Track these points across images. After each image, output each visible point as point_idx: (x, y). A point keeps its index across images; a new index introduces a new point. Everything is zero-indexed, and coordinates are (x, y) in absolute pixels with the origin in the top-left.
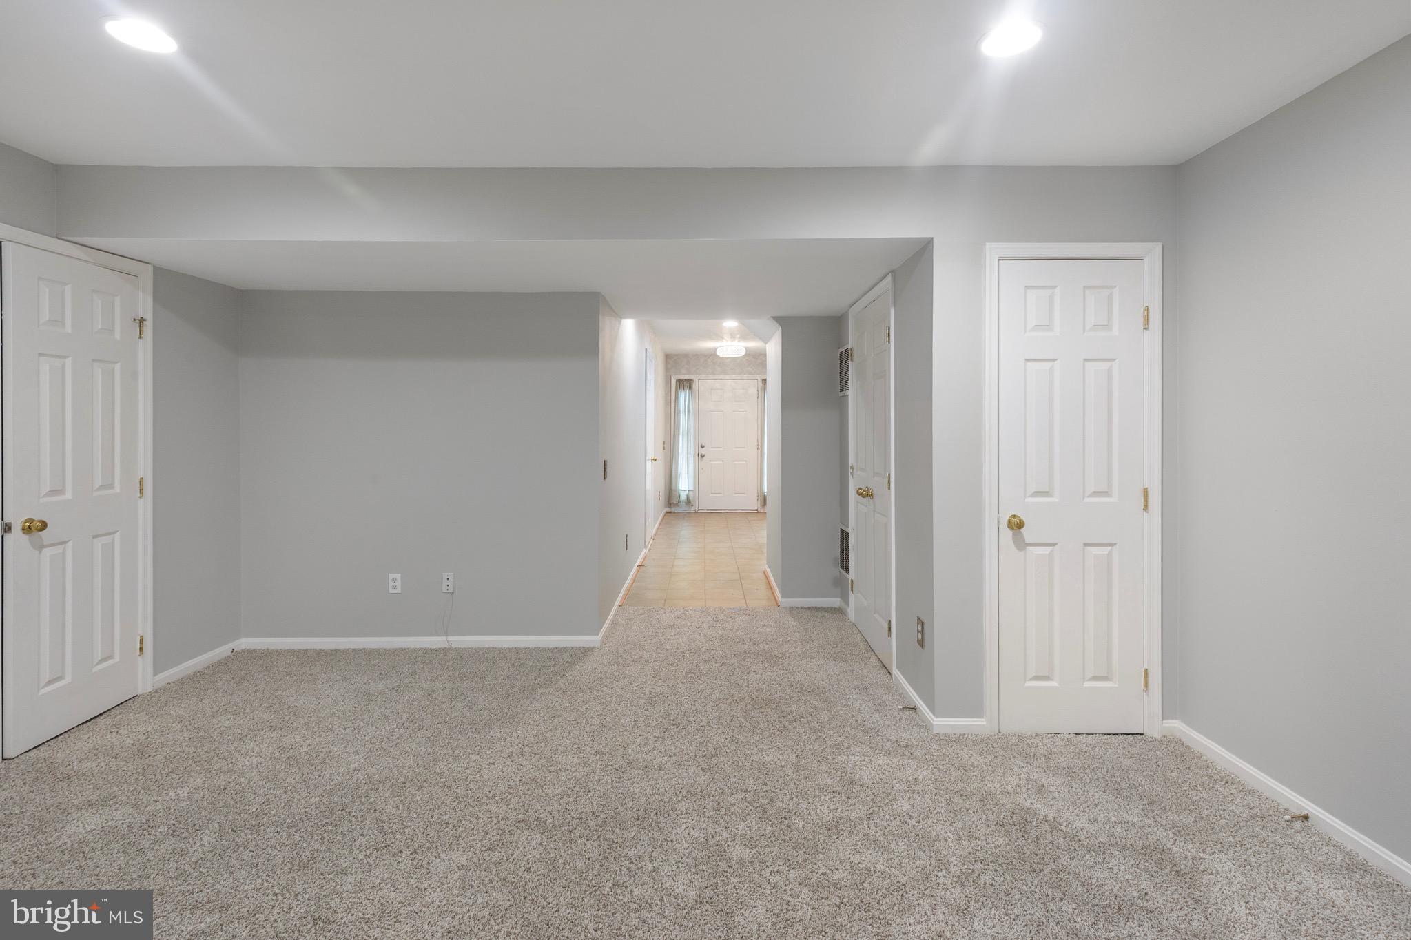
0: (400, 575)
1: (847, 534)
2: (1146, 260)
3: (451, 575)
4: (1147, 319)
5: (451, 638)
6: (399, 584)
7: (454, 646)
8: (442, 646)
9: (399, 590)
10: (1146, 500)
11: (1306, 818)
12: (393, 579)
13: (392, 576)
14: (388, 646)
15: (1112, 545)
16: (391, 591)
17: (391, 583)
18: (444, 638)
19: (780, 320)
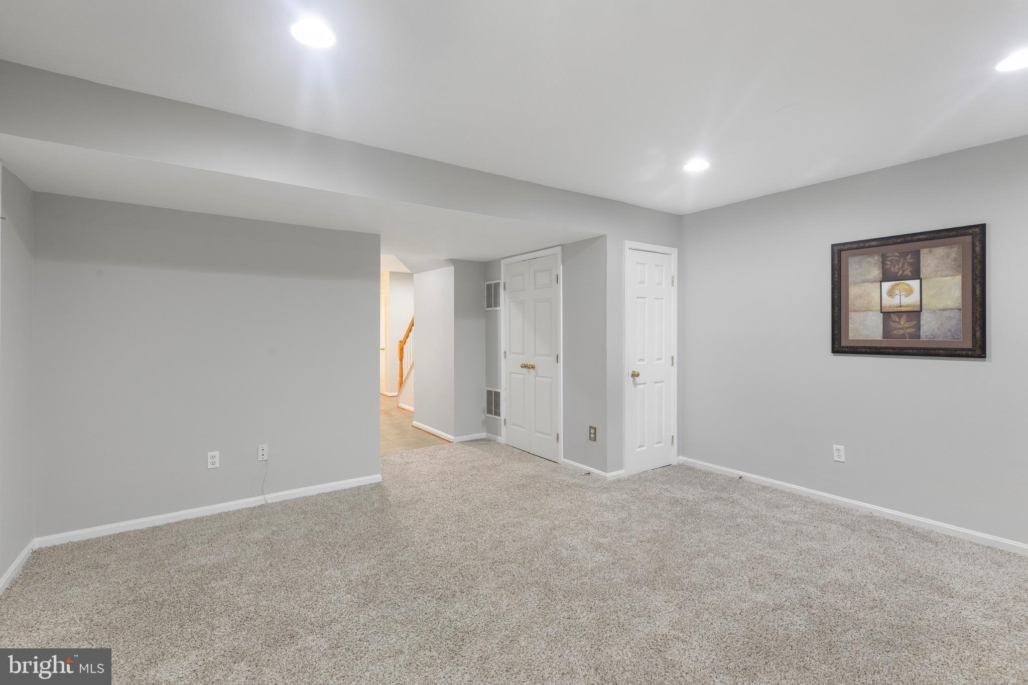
0: (218, 452)
1: (497, 395)
2: (673, 255)
3: (265, 446)
4: (673, 282)
5: (266, 496)
6: (217, 460)
7: (269, 502)
8: (260, 503)
9: (217, 465)
10: (673, 361)
11: (741, 478)
12: (212, 457)
13: (210, 454)
14: (209, 514)
15: (662, 382)
16: (210, 466)
17: (209, 461)
18: (261, 497)
19: (454, 262)
